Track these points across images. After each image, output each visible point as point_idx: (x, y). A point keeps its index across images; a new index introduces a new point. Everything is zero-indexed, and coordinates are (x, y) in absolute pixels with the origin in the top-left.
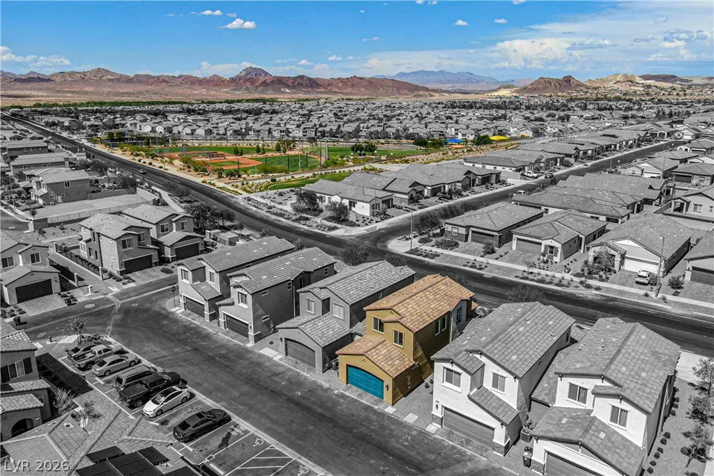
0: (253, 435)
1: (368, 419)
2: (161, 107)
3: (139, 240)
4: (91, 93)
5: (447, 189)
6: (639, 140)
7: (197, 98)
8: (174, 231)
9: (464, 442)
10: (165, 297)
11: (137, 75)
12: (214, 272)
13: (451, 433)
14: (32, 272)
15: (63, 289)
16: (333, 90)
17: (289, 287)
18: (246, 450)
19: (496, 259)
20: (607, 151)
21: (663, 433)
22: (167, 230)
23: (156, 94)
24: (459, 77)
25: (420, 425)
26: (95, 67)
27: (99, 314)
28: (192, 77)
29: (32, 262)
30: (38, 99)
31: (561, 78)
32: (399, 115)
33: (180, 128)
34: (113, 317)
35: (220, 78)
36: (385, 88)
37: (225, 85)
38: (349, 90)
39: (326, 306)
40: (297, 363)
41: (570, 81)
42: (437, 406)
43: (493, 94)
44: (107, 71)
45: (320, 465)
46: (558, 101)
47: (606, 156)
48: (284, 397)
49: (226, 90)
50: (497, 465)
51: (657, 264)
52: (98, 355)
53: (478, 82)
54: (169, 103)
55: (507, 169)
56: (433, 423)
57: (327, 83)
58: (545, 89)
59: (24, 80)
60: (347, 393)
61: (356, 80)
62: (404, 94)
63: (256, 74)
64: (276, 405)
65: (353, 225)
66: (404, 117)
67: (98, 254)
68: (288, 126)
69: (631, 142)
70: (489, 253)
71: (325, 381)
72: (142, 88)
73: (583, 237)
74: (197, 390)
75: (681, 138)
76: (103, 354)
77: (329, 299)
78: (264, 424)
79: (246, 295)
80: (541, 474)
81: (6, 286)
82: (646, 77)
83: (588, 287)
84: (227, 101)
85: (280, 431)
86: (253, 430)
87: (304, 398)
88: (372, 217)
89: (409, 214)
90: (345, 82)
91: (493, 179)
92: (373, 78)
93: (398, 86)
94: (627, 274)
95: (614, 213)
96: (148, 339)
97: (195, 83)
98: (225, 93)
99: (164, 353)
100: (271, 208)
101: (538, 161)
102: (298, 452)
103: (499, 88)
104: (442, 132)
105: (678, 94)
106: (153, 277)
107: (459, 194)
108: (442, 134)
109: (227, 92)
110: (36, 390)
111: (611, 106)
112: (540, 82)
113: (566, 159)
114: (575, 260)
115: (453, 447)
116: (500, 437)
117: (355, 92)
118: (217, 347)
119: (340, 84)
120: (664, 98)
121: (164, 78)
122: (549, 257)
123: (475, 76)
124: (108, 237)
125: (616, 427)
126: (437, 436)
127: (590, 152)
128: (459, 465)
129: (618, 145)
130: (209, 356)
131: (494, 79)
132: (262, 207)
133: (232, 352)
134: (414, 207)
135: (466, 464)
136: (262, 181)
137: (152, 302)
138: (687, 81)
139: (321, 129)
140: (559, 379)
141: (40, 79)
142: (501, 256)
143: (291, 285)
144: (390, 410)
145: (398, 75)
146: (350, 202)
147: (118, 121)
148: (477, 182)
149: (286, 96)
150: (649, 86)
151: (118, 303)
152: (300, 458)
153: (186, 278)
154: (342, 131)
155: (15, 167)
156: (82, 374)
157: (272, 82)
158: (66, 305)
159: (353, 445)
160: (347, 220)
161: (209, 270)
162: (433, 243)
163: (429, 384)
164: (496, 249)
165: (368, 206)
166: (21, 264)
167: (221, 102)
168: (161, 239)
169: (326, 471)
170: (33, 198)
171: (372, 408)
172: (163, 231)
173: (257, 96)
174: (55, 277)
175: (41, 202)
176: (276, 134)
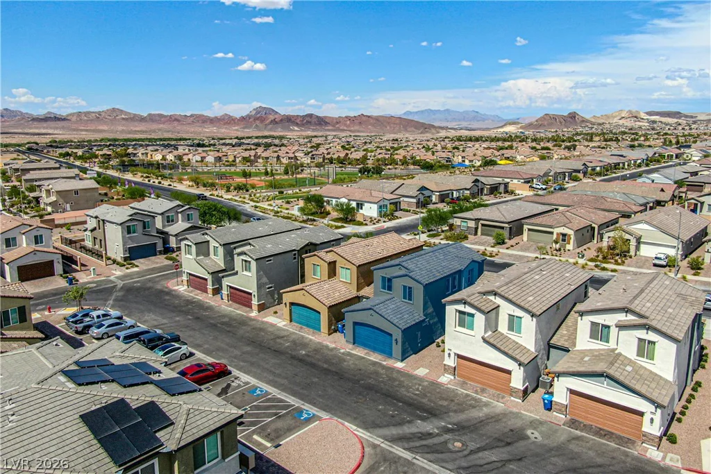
0: (253, 386)
1: (377, 373)
2: (173, 143)
3: (144, 228)
4: (104, 131)
5: (455, 196)
6: (647, 160)
7: (208, 135)
8: (180, 222)
9: (479, 391)
10: (167, 279)
11: (150, 115)
12: (217, 245)
13: (464, 383)
14: (35, 252)
15: (65, 272)
16: (341, 128)
17: (295, 258)
18: (246, 398)
19: (507, 248)
20: (616, 169)
21: (694, 382)
22: (173, 221)
23: (168, 131)
24: (464, 116)
25: (432, 377)
26: (109, 107)
27: (100, 291)
28: (203, 116)
29: (36, 244)
30: (53, 136)
31: (566, 114)
32: (406, 146)
33: (190, 156)
34: (115, 294)
35: (230, 117)
36: (392, 125)
37: (235, 123)
38: (357, 128)
39: (332, 269)
40: (301, 328)
41: (575, 117)
42: (449, 354)
43: (499, 130)
44: (122, 110)
45: (324, 410)
46: (563, 135)
47: (615, 173)
48: (288, 355)
49: (236, 128)
50: (515, 410)
51: (675, 247)
52: (96, 320)
53: (484, 120)
54: (180, 140)
55: (515, 181)
56: (446, 375)
57: (335, 121)
58: (550, 125)
59: (41, 119)
60: (353, 352)
61: (364, 118)
62: (410, 132)
63: (266, 113)
64: (278, 361)
65: (360, 224)
66: (411, 148)
67: (103, 242)
68: (296, 154)
69: (639, 161)
70: (499, 244)
71: (331, 342)
72: (154, 126)
73: (596, 227)
74: (197, 350)
75: (690, 159)
76: (102, 318)
77: (335, 262)
78: (266, 377)
79: (250, 262)
80: (564, 417)
81: (7, 264)
82: (650, 114)
83: (604, 269)
84: (237, 138)
85: (282, 383)
86: (253, 381)
87: (308, 356)
88: (379, 218)
89: (417, 216)
90: (352, 120)
91: (502, 189)
92: (380, 116)
93: (405, 123)
94: (643, 258)
95: (626, 209)
96: (149, 311)
97: (207, 122)
98: (235, 131)
99: (165, 321)
100: (278, 212)
101: (546, 174)
102: (302, 399)
103: (505, 125)
104: (448, 158)
105: (683, 129)
106: (157, 263)
107: (467, 201)
108: (449, 160)
109: (237, 130)
110: (29, 338)
111: (617, 138)
112: (545, 119)
113: (574, 174)
114: (589, 248)
115: (467, 395)
116: (518, 380)
117: (361, 129)
118: (219, 316)
119: (348, 122)
120: (669, 132)
121: (176, 117)
122: (561, 246)
123: (481, 114)
124: (113, 223)
125: (643, 362)
126: (449, 386)
127: (598, 169)
128: (473, 410)
129: (626, 164)
130: (211, 323)
131: (499, 117)
132: (269, 212)
133: (235, 320)
134: (422, 211)
135: (482, 410)
136: (269, 194)
137: (155, 282)
138: (692, 117)
139: (329, 156)
140: (580, 318)
141: (57, 119)
142: (512, 246)
143: (297, 256)
144: (399, 365)
145: (405, 113)
146: (358, 204)
147: (130, 150)
148: (485, 192)
149: (294, 133)
150: (654, 122)
151: (120, 284)
152: (303, 404)
153: (190, 253)
154: (349, 158)
155: (26, 181)
156: (78, 337)
157: (281, 120)
158: (68, 285)
159: (360, 394)
160: (355, 220)
161: (213, 244)
162: (442, 237)
163: (441, 344)
164: (506, 241)
165: (375, 207)
166: (25, 245)
167: (231, 139)
168: (166, 230)
169: (330, 415)
170: (42, 206)
171: (380, 364)
172: (168, 222)
173: (266, 133)
174: (58, 259)
175: (49, 209)
176: (285, 161)
